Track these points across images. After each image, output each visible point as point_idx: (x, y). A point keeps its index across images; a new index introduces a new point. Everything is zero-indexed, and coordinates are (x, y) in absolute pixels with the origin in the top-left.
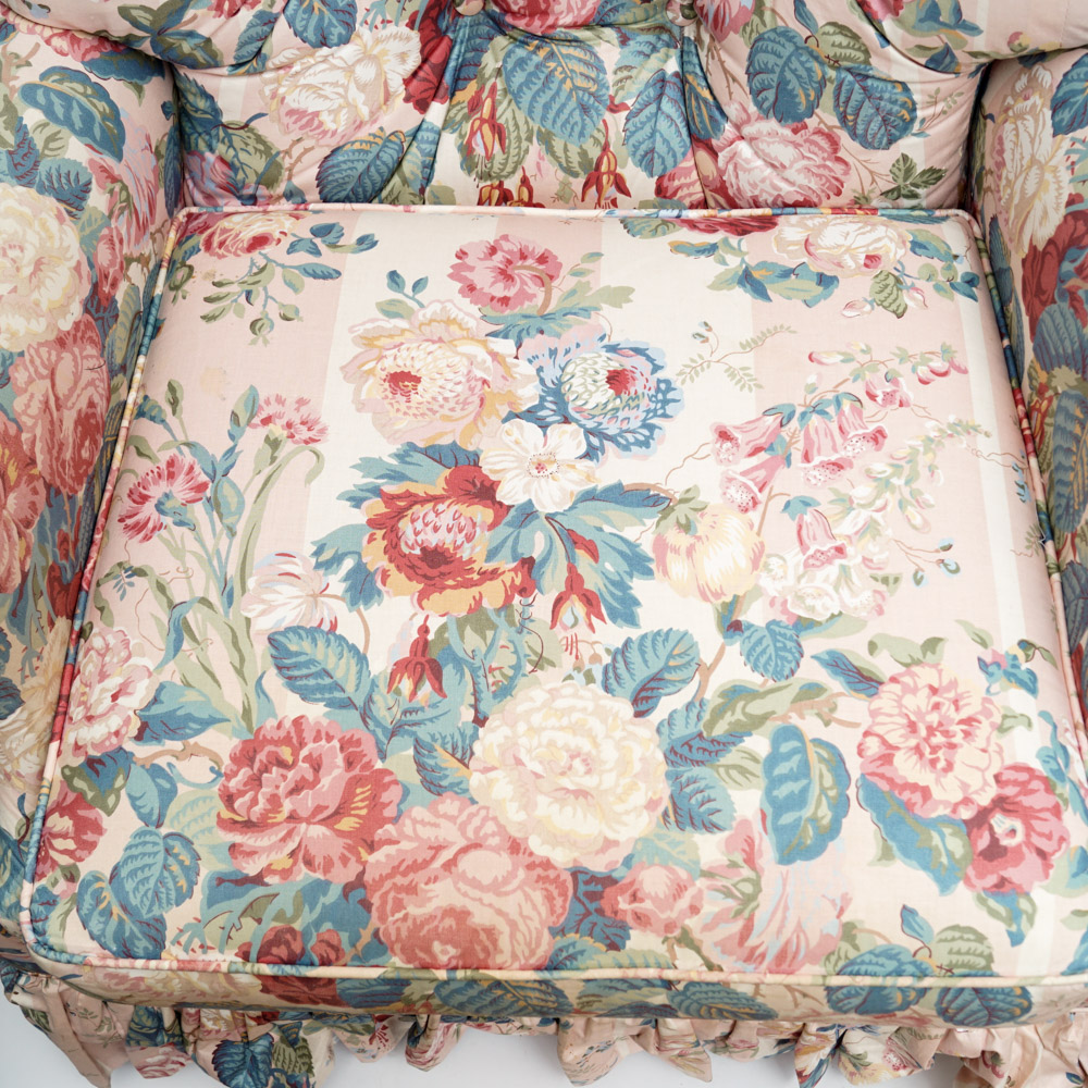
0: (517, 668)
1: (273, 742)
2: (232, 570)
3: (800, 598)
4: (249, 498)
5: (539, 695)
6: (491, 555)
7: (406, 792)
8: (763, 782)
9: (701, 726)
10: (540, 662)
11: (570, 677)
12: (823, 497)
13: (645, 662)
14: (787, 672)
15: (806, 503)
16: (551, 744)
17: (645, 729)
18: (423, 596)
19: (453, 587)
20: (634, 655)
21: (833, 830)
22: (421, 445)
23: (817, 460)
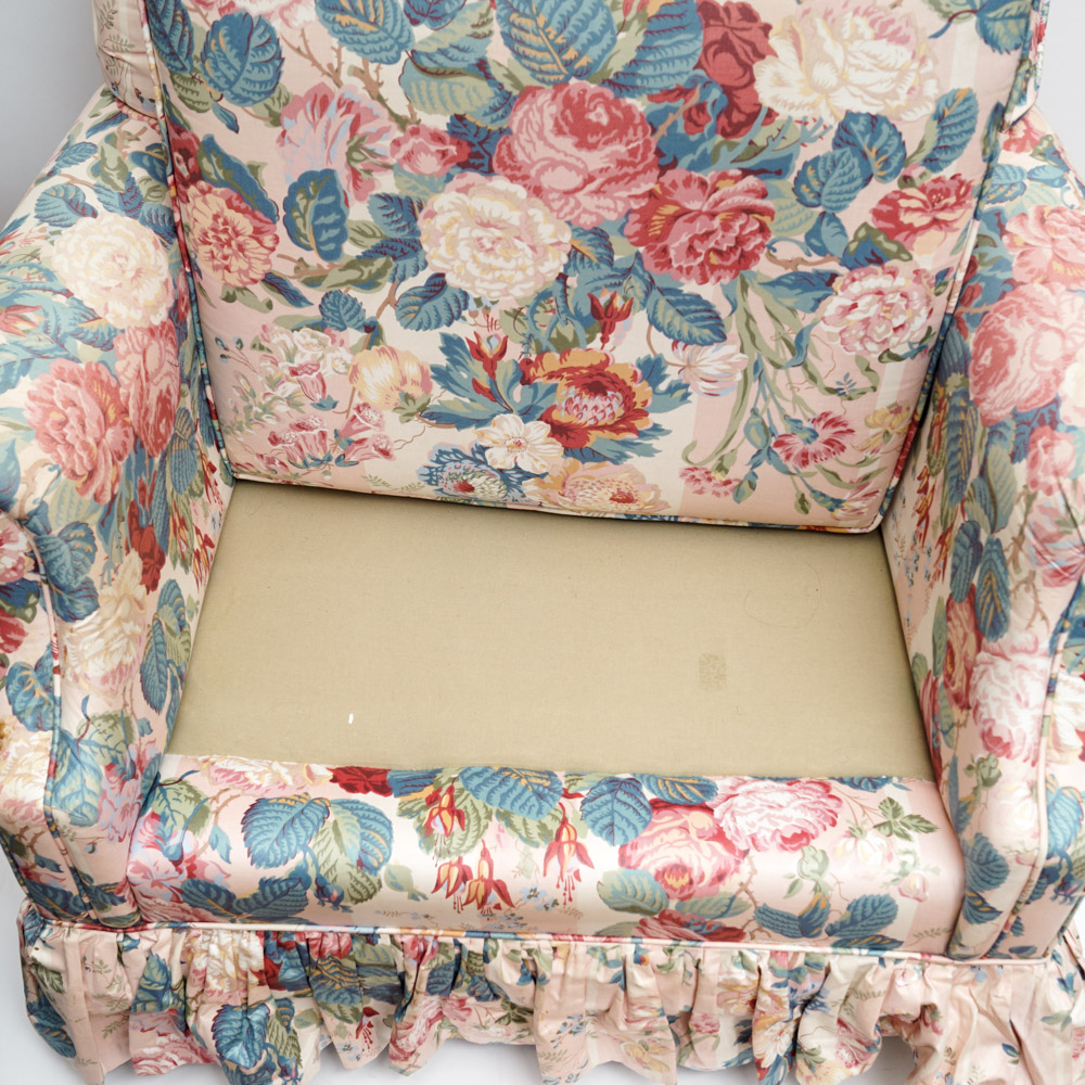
0: (533, 311)
1: (725, 268)
2: (754, 387)
3: (322, 344)
4: (740, 435)
5: (517, 292)
6: (553, 389)
7: (621, 230)
8: (348, 225)
9: (394, 264)
10: (516, 314)
11: (493, 303)
12: (308, 408)
13: (436, 310)
14: (331, 296)
15: (320, 406)
16: (508, 260)
17: (436, 265)
18: (606, 362)
19: (582, 368)
20: (445, 315)
21: (294, 190)
22: (608, 463)
23: (316, 432)
